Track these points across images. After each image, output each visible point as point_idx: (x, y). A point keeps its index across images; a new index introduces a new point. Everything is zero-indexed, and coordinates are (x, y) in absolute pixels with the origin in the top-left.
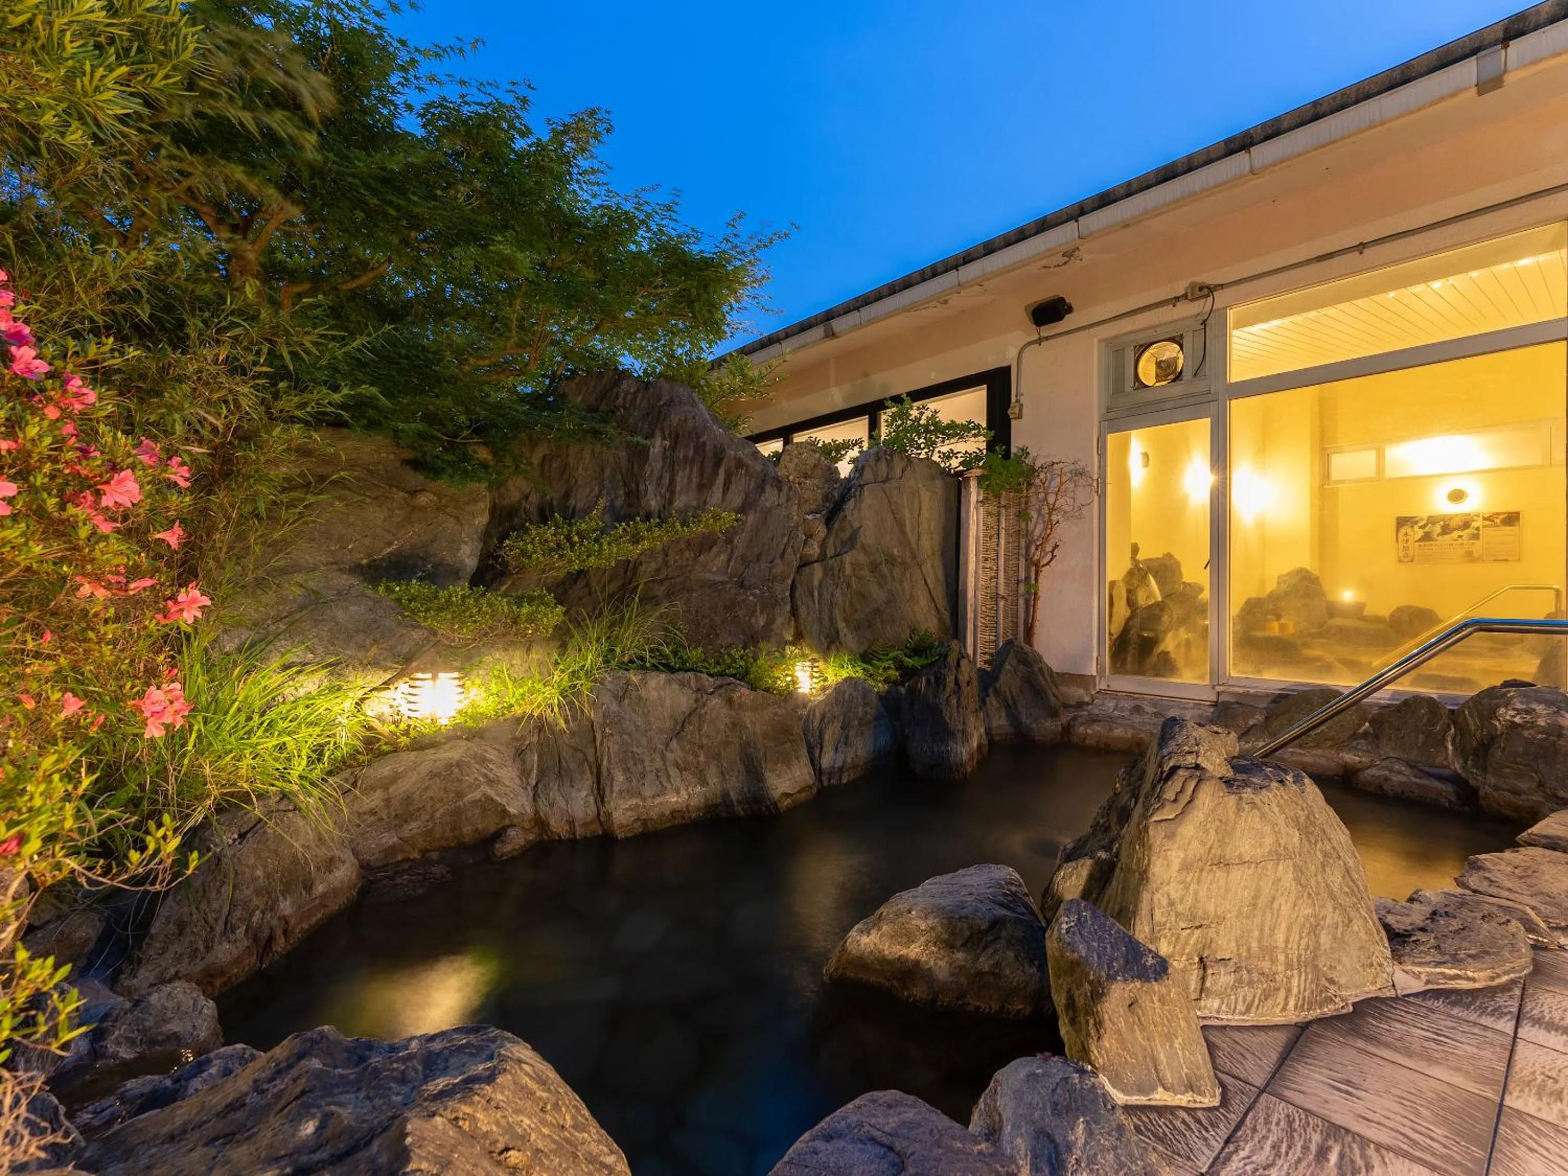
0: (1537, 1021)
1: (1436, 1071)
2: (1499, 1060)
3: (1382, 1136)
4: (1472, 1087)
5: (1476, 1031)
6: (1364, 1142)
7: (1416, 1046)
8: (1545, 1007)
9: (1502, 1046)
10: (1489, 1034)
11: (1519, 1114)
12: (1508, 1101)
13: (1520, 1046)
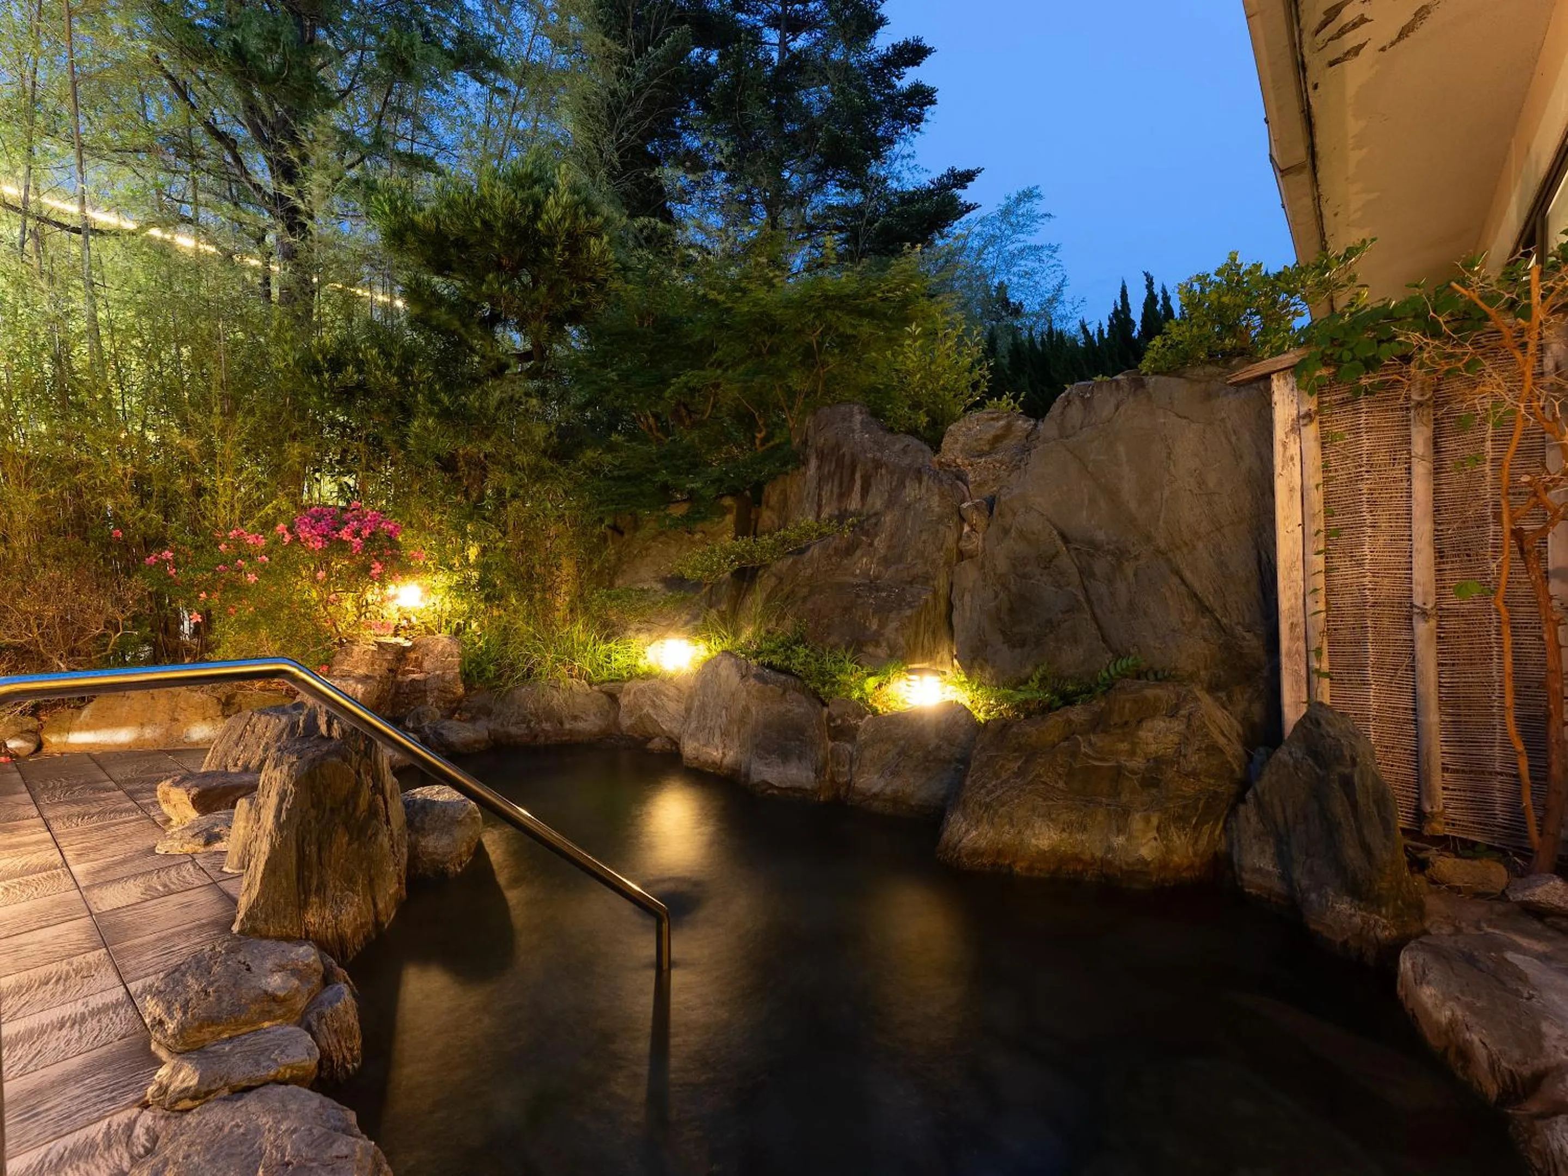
0: (116, 1006)
1: (153, 937)
2: (123, 966)
3: (147, 904)
4: (128, 943)
5: (151, 970)
6: (153, 898)
7: (176, 940)
8: (118, 1021)
9: (128, 973)
10: (142, 974)
11: (94, 949)
12: (104, 950)
13: (116, 980)
